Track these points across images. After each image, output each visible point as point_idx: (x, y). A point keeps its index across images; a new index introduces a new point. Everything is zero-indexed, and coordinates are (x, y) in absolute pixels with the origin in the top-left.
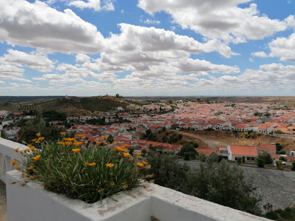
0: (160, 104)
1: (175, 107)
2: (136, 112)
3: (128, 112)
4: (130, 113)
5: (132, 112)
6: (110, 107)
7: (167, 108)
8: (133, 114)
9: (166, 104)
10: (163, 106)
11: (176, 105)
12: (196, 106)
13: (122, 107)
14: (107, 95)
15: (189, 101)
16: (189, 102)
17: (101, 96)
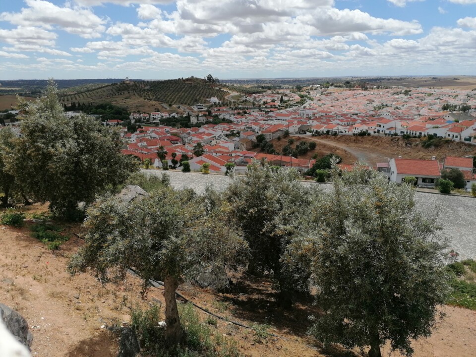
0: (281, 91)
1: (306, 96)
2: (240, 106)
3: (228, 106)
4: (230, 108)
5: (235, 105)
6: (198, 98)
7: (293, 99)
8: (236, 109)
9: (290, 91)
10: (286, 95)
11: (307, 94)
12: (343, 94)
13: (217, 97)
14: (193, 77)
15: (332, 85)
16: (330, 87)
17: (182, 78)
